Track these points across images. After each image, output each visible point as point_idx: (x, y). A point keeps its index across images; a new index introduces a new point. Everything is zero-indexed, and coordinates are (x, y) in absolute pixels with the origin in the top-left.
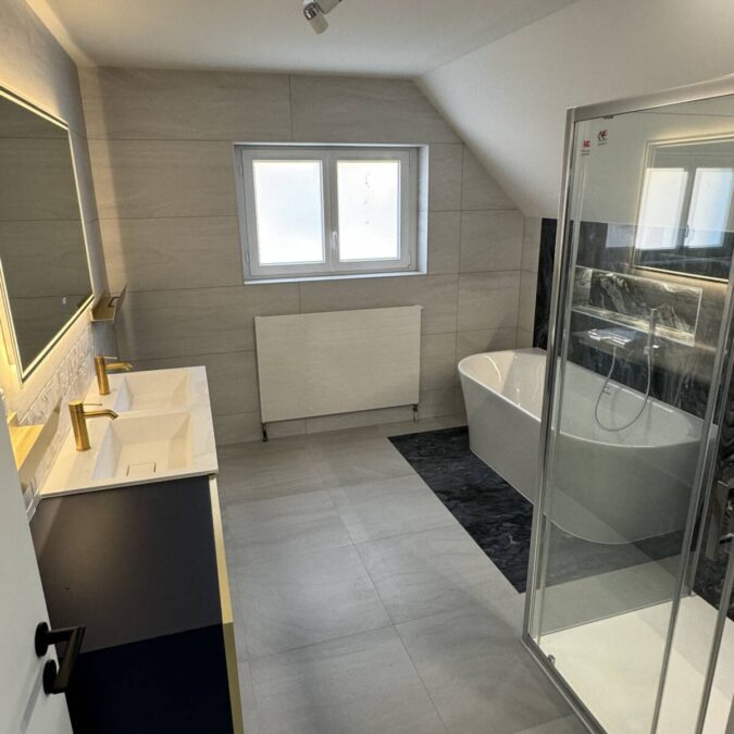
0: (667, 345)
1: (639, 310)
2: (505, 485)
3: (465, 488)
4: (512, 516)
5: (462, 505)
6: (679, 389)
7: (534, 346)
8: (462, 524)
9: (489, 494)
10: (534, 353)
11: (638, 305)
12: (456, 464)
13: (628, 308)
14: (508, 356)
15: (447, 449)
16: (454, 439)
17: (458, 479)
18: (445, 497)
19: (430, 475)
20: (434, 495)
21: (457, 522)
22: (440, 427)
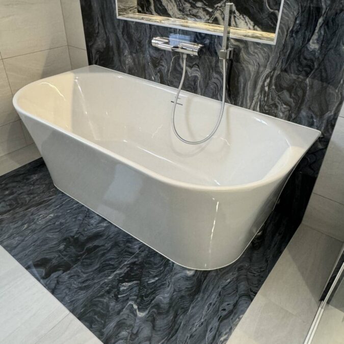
0: (241, 46)
1: (195, 11)
2: (105, 224)
3: (62, 247)
4: (125, 270)
5: (65, 276)
6: (258, 91)
7: (90, 63)
8: (73, 311)
9: (90, 245)
10: (91, 71)
11: (193, 6)
12: (43, 212)
13: (182, 10)
14: (68, 78)
15: (30, 193)
16: (35, 177)
17: (49, 235)
18: (43, 271)
19: (15, 242)
20: (27, 273)
21: (65, 311)
22: (17, 166)
